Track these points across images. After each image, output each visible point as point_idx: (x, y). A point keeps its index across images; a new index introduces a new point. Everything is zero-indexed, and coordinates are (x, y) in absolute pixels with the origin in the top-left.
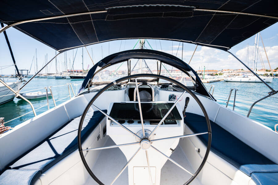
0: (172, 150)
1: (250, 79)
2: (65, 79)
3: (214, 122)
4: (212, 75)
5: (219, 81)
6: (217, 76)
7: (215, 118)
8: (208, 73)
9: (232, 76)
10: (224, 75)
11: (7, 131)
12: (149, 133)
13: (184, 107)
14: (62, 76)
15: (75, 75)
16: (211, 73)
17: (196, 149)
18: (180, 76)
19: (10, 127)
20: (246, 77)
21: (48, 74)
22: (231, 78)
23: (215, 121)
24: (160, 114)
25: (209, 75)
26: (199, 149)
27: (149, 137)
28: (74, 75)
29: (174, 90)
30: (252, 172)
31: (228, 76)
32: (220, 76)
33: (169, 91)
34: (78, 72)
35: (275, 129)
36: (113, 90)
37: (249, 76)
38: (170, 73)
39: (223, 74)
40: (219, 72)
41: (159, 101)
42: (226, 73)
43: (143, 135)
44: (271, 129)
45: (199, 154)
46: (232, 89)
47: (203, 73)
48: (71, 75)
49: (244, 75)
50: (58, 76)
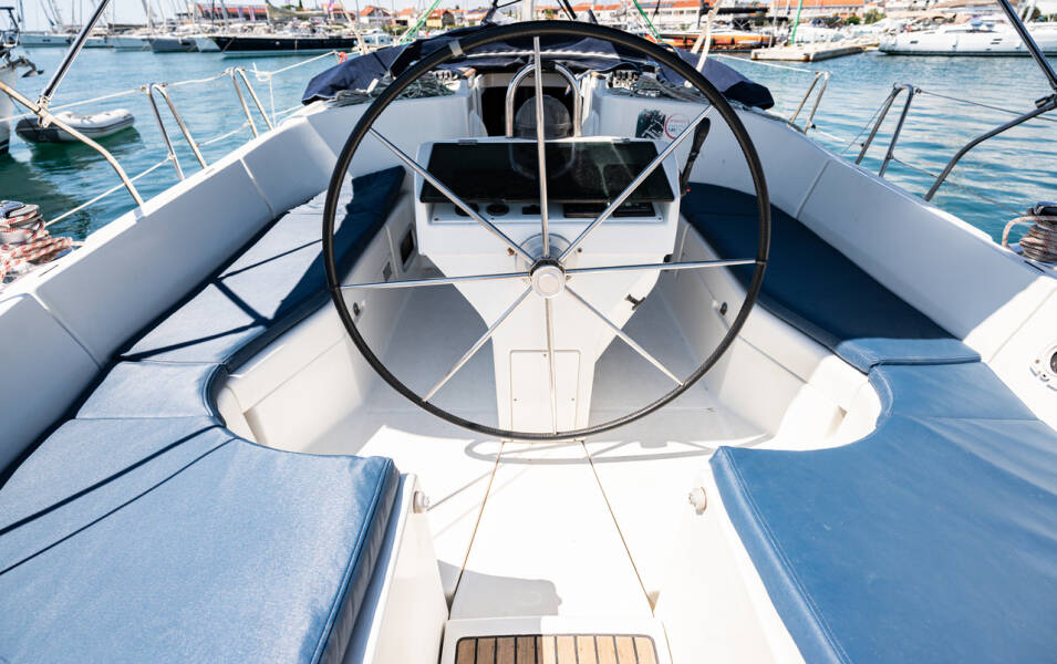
0: (634, 301)
1: (997, 41)
2: (196, 50)
3: (795, 216)
4: (832, 23)
5: (857, 51)
6: (854, 28)
7: (801, 204)
8: (817, 14)
9: (921, 26)
10: (887, 23)
11: (63, 251)
12: (563, 246)
13: (687, 156)
14: (179, 36)
15: (237, 29)
16: (830, 14)
17: (716, 304)
18: (692, 31)
19: (71, 239)
20: (983, 27)
21: (110, 26)
22: (913, 36)
23: (799, 214)
24: (601, 181)
25: (817, 22)
26: (725, 305)
27: (562, 259)
28: (234, 31)
29: (663, 96)
30: (876, 360)
31: (904, 26)
32: (869, 27)
33: (640, 96)
34: (247, 17)
35: (1004, 237)
36: (419, 97)
37: (997, 27)
38: (650, 17)
39: (883, 16)
40: (867, 9)
41: (599, 135)
42: (900, 9)
43: (542, 252)
44: (988, 238)
45: (723, 320)
46: (897, 86)
47: (793, 16)
48: (217, 35)
49: (977, 21)
50: (160, 37)
